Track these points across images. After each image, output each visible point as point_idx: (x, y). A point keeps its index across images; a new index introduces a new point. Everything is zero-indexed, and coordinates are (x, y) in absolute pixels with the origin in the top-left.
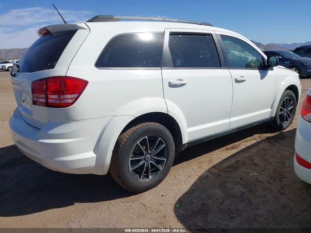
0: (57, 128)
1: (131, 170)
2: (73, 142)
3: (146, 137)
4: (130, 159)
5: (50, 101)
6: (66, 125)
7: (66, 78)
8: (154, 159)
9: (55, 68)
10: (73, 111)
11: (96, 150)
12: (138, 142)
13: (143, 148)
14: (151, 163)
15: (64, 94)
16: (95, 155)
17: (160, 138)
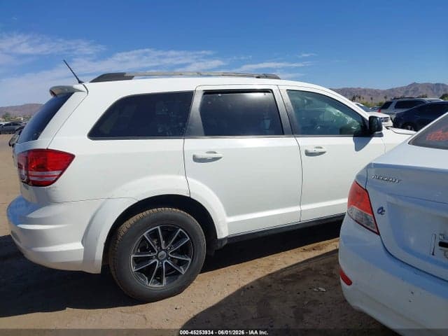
0: (36, 211)
1: (133, 271)
2: (55, 229)
3: (158, 227)
4: (132, 256)
5: (32, 178)
6: (47, 207)
7: (48, 151)
8: (172, 258)
9: (39, 139)
10: (54, 191)
11: (84, 241)
12: (145, 234)
13: (153, 243)
14: (166, 263)
15: (48, 170)
16: (83, 248)
17: (180, 230)
